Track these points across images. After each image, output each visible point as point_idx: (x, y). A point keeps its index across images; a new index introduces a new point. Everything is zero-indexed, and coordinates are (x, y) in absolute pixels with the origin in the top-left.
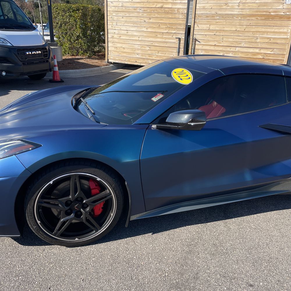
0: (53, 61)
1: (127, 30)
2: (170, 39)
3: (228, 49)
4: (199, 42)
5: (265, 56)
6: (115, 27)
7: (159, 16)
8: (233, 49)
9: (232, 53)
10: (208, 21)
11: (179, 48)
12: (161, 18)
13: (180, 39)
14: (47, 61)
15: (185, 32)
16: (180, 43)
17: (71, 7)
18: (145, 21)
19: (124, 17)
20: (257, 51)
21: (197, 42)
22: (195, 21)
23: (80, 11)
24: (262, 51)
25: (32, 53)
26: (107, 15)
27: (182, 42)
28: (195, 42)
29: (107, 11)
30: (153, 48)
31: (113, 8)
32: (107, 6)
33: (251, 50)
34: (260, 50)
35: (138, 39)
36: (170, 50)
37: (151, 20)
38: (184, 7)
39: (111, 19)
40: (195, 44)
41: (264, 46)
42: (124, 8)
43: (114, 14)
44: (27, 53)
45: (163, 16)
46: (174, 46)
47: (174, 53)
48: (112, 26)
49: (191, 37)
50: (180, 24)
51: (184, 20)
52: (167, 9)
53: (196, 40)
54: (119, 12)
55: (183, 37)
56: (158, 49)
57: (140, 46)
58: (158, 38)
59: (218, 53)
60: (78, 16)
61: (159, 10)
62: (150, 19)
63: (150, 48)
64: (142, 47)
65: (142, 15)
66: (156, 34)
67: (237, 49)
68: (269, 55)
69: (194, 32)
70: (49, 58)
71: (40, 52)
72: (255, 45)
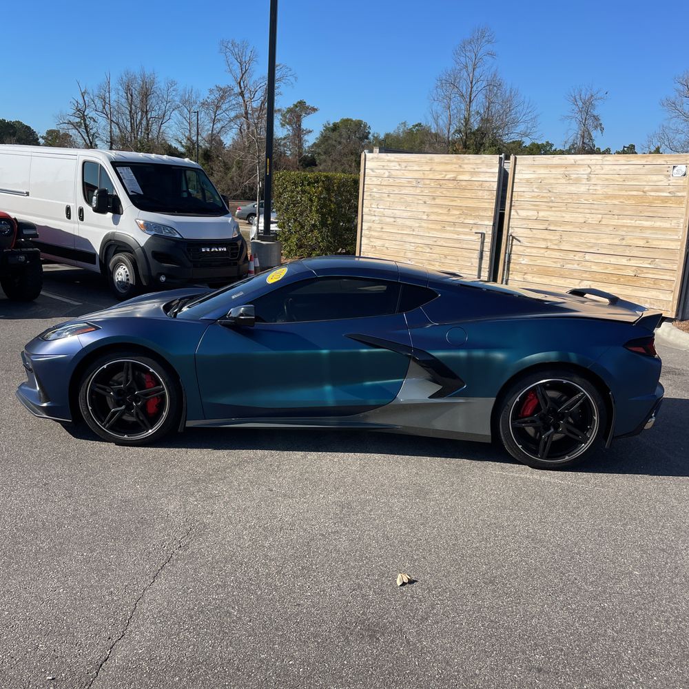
0: (246, 265)
1: (395, 218)
2: (465, 234)
3: (571, 256)
4: (519, 241)
5: (639, 272)
6: (374, 211)
7: (448, 194)
8: (578, 257)
9: (578, 265)
10: (535, 205)
11: (482, 252)
12: (453, 198)
13: (483, 235)
14: (235, 264)
15: (494, 224)
16: (483, 243)
17: (305, 178)
18: (425, 202)
19: (391, 195)
20: (624, 261)
21: (515, 242)
22: (513, 204)
23: (321, 184)
24: (633, 262)
25: (210, 249)
26: (363, 192)
27: (488, 240)
28: (512, 240)
29: (364, 184)
30: (437, 250)
31: (374, 179)
32: (364, 176)
33: (613, 260)
34: (630, 260)
35: (411, 233)
36: (465, 253)
37: (437, 200)
38: (492, 179)
39: (369, 198)
40: (512, 245)
41: (635, 252)
42: (391, 180)
43: (375, 190)
44: (203, 250)
45: (456, 194)
46: (474, 247)
47: (473, 260)
48: (370, 210)
49: (505, 232)
50: (485, 209)
51: (492, 202)
52: (464, 183)
53: (513, 238)
54: (384, 187)
55: (489, 232)
56: (446, 251)
57: (413, 244)
58: (447, 232)
59: (554, 262)
60: (316, 192)
61: (451, 185)
62: (434, 199)
63: (431, 249)
64: (418, 247)
65: (422, 192)
66: (443, 225)
67: (588, 257)
68: (645, 271)
69: (511, 224)
70: (239, 259)
71: (225, 249)
72: (619, 251)
